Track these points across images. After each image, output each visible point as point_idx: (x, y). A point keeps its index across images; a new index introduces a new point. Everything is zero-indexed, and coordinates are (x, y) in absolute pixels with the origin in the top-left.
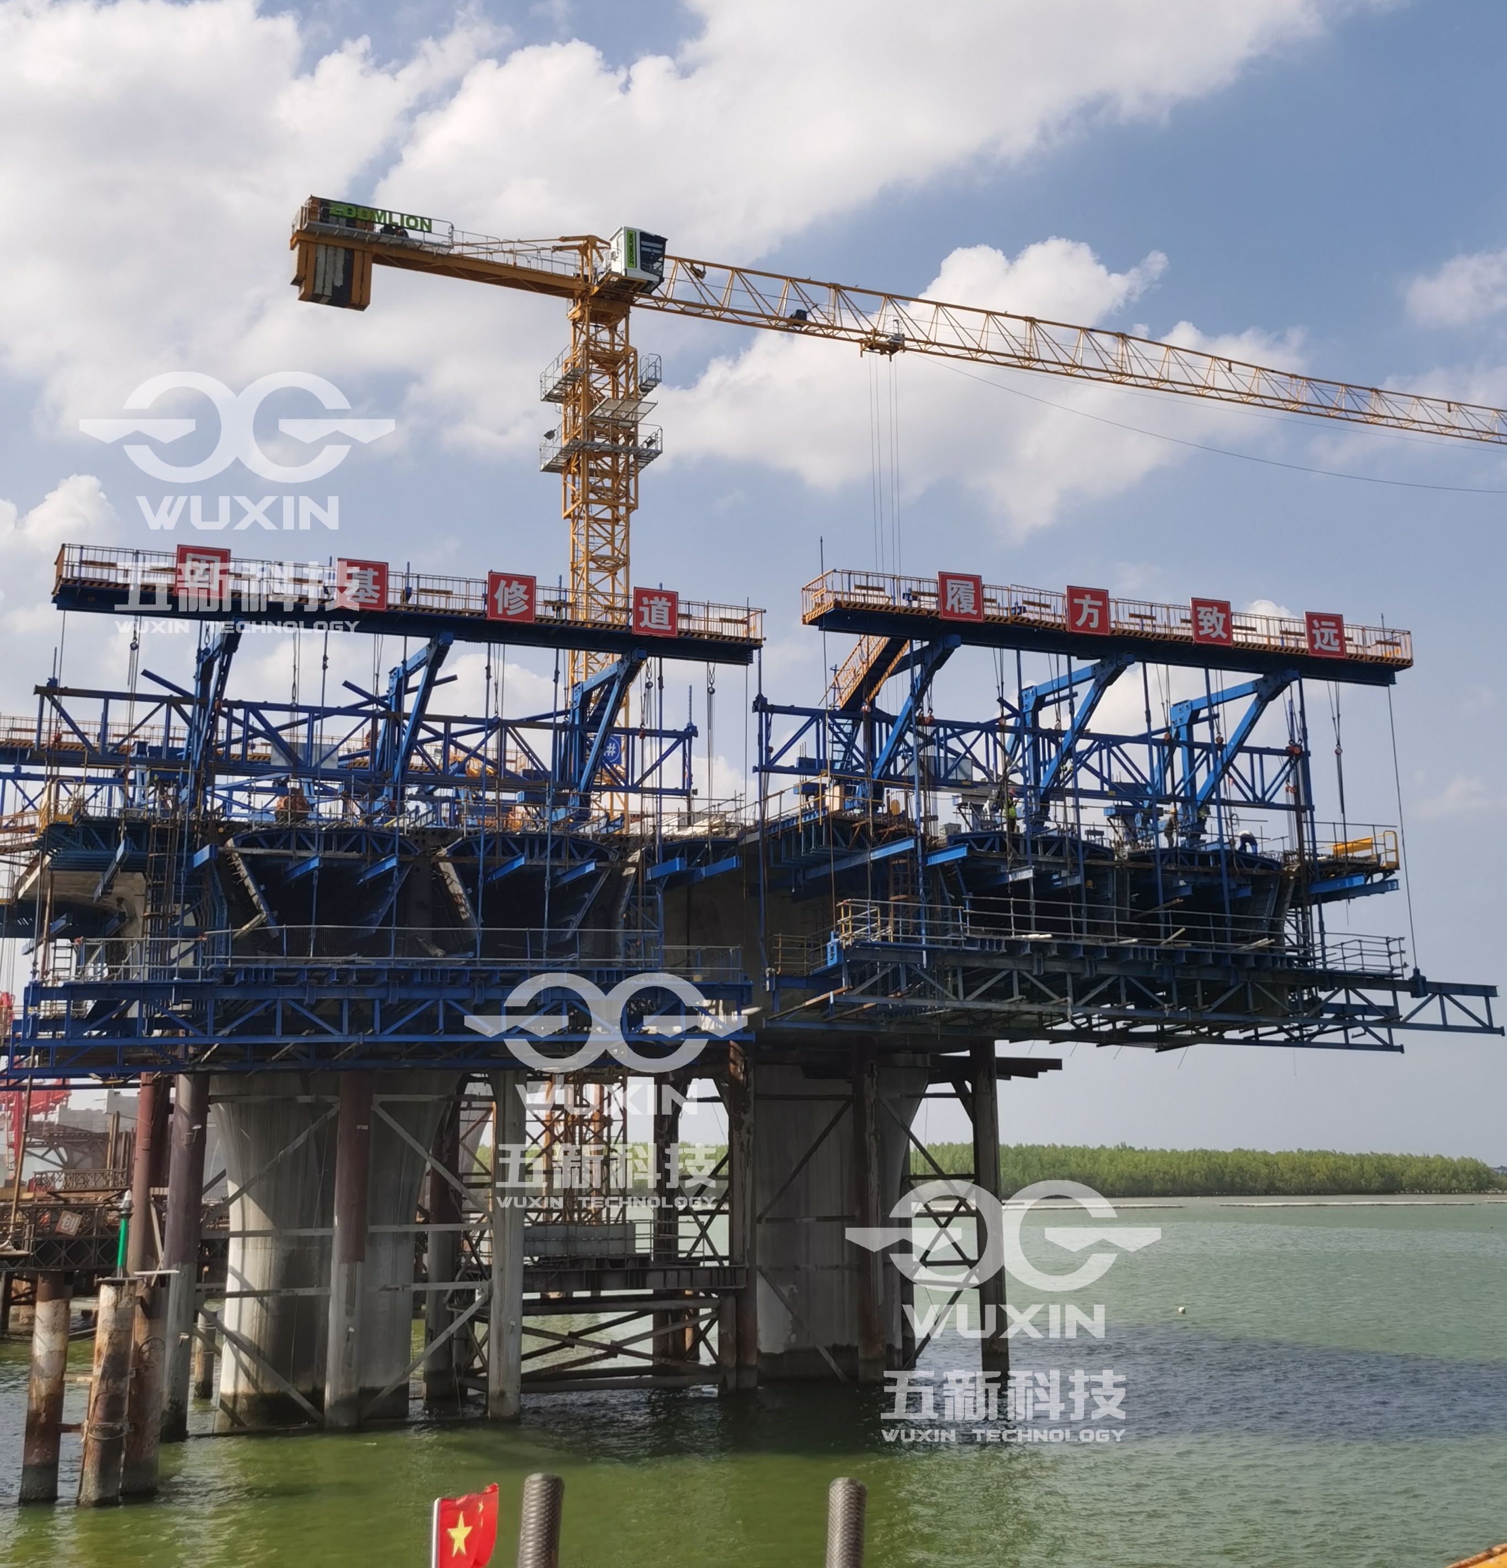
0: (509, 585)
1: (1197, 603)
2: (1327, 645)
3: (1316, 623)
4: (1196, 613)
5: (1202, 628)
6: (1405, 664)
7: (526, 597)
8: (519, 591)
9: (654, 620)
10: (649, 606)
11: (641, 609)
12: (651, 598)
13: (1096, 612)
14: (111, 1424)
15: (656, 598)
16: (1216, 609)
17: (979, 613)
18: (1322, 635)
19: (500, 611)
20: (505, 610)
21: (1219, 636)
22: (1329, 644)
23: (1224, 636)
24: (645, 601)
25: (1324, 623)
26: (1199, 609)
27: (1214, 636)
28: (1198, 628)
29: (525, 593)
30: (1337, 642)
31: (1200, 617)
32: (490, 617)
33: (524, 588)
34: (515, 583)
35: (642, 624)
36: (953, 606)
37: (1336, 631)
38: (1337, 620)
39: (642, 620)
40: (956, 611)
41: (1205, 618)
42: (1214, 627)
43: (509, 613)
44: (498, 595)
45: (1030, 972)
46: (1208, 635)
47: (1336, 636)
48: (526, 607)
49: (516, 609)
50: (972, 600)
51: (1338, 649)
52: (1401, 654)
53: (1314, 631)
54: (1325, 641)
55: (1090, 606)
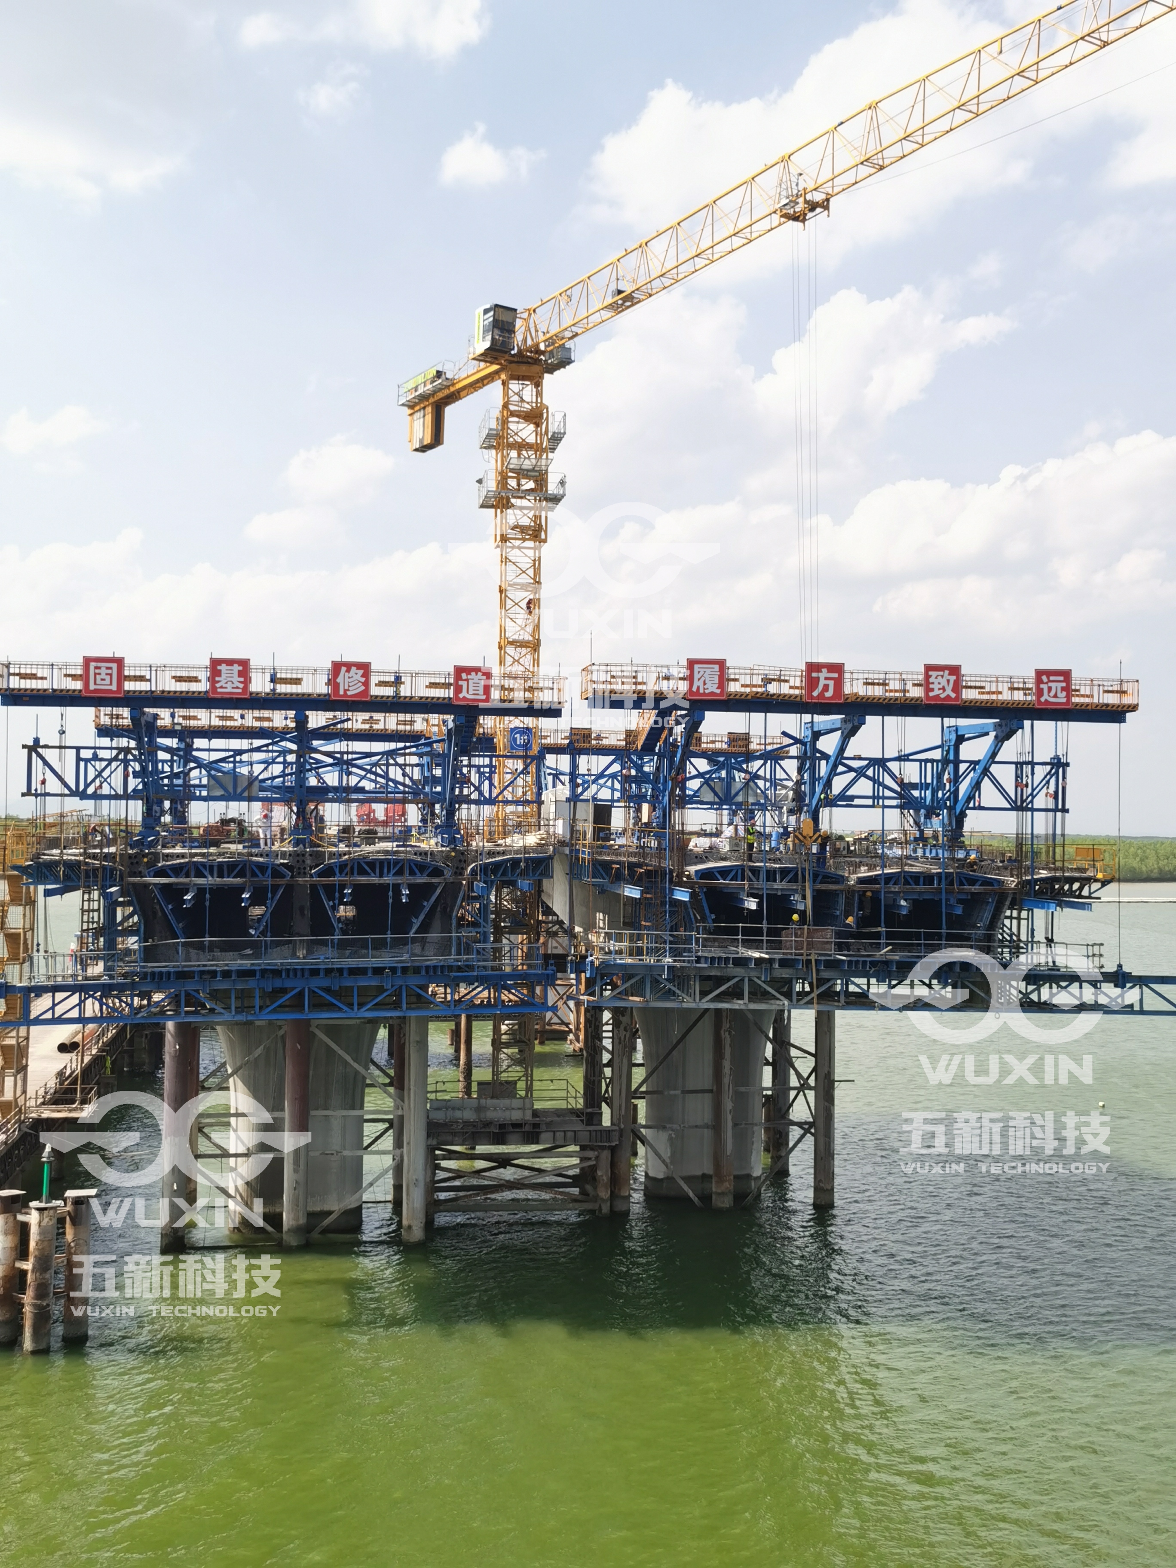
0: (348, 671)
1: (929, 668)
2: (1054, 695)
3: (1044, 678)
4: (927, 677)
5: (932, 690)
6: (1133, 708)
7: (363, 680)
8: (357, 675)
9: (471, 692)
10: (467, 680)
11: (460, 683)
12: (469, 673)
13: (831, 683)
14: (39, 1302)
15: (473, 674)
16: (947, 672)
17: (722, 692)
18: (1050, 689)
19: (342, 692)
20: (345, 691)
21: (948, 696)
22: (1055, 696)
23: (953, 695)
24: (464, 676)
25: (1052, 678)
26: (930, 673)
27: (942, 696)
28: (928, 690)
29: (362, 676)
30: (1064, 693)
31: (931, 680)
32: (333, 698)
33: (361, 672)
34: (354, 669)
35: (461, 696)
36: (698, 688)
37: (1064, 684)
38: (1066, 675)
39: (461, 692)
40: (701, 691)
41: (936, 681)
42: (944, 689)
43: (349, 693)
44: (340, 680)
45: (759, 978)
46: (938, 696)
47: (1063, 689)
48: (363, 688)
49: (355, 690)
50: (717, 681)
51: (1064, 700)
52: (1127, 700)
53: (1042, 686)
54: (1052, 694)
55: (826, 679)
